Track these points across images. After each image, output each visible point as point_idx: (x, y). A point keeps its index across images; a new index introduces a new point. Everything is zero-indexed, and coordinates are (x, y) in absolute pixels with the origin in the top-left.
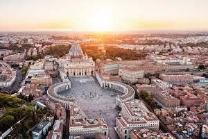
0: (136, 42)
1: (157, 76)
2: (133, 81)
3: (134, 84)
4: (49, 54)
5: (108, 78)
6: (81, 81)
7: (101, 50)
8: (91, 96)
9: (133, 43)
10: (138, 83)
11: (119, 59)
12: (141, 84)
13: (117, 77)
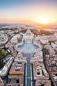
0: (53, 28)
1: (54, 42)
2: (44, 44)
3: (44, 45)
4: (21, 32)
5: (36, 42)
6: (28, 42)
7: (38, 31)
8: (29, 48)
9: (52, 28)
10: (45, 44)
11: (44, 35)
12: (46, 45)
13: (40, 42)
